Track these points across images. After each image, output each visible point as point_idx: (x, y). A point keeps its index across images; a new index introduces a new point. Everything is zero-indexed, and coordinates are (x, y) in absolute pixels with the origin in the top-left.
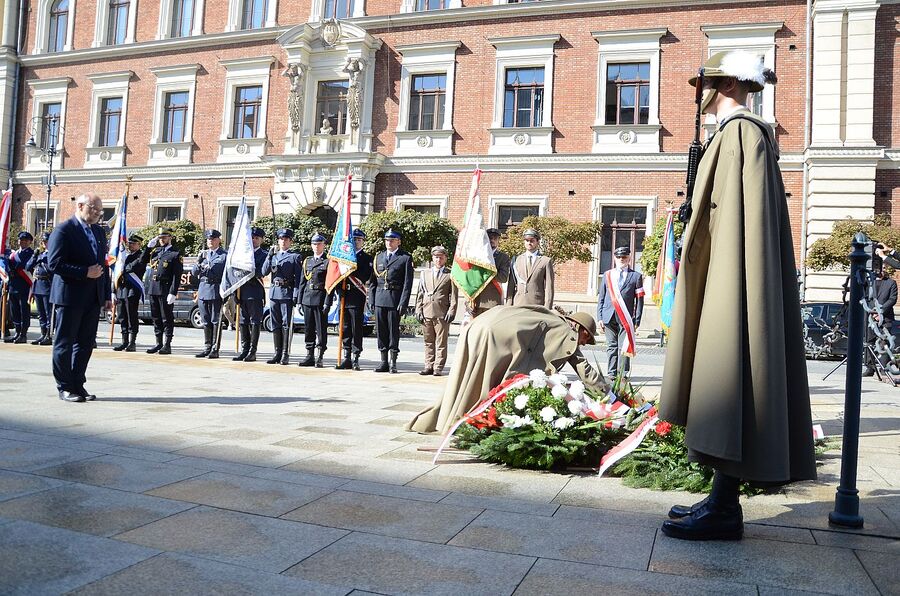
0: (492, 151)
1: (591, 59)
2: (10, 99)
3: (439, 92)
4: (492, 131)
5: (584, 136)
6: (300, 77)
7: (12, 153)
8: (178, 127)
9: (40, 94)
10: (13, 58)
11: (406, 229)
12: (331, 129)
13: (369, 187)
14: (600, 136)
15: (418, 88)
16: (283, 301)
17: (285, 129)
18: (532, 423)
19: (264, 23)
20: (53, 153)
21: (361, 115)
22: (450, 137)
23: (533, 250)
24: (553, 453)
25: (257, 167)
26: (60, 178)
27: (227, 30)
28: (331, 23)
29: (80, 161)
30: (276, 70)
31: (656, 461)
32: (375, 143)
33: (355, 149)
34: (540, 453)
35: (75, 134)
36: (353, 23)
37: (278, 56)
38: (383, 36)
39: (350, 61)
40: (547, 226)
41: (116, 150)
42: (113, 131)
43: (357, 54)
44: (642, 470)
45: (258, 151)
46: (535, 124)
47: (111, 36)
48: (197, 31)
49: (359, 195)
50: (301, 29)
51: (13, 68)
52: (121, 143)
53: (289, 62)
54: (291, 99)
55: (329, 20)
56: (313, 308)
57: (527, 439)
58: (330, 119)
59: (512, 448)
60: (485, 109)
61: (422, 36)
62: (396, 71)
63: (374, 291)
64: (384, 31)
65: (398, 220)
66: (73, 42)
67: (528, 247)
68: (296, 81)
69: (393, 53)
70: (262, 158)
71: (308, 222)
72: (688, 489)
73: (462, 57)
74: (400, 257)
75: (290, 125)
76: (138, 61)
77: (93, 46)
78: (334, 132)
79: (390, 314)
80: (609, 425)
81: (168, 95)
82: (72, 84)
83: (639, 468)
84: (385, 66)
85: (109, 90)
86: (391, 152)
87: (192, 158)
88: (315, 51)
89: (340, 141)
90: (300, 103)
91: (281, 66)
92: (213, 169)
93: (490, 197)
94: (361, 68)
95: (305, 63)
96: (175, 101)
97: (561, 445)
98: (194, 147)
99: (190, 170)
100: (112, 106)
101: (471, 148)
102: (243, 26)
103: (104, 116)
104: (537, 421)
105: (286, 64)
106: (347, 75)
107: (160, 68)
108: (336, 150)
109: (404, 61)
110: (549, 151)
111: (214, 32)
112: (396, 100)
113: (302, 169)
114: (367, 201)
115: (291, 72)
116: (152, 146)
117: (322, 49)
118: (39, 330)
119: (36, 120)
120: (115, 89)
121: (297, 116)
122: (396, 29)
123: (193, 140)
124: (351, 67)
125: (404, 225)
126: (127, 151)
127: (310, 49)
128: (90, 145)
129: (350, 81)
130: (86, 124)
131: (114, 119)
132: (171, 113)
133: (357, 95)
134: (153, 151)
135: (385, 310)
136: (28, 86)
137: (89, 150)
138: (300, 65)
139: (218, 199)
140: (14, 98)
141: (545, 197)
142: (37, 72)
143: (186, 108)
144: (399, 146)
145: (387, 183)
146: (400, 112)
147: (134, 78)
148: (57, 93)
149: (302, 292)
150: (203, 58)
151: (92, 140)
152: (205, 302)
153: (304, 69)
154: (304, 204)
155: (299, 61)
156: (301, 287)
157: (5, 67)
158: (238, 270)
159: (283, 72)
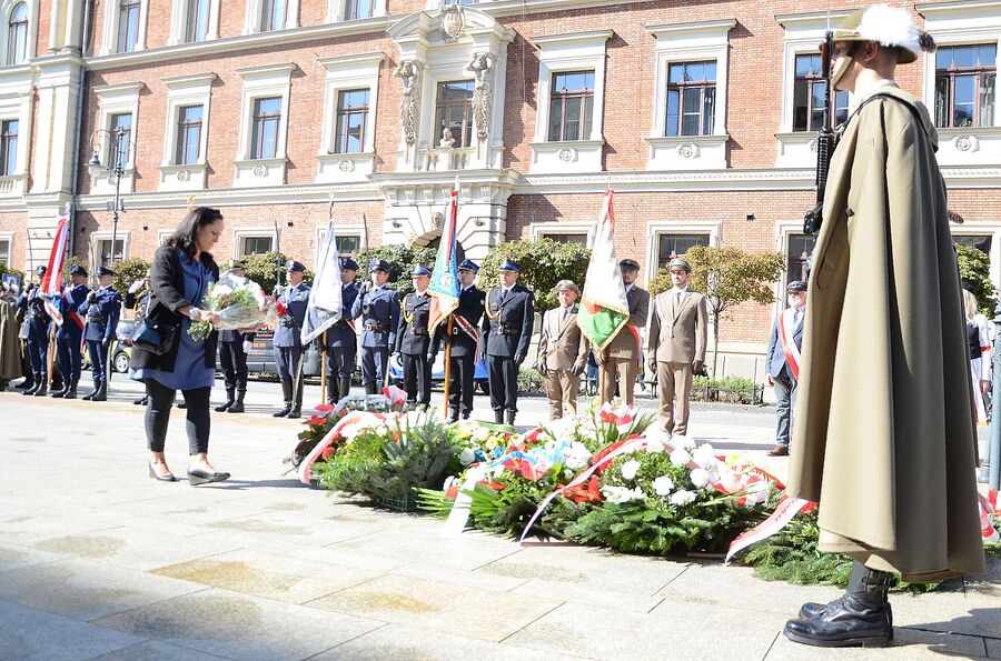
0: (651, 165)
1: (775, 50)
2: (74, 109)
3: (587, 93)
4: (652, 141)
5: (767, 146)
6: (415, 77)
7: (76, 174)
8: (269, 140)
9: (108, 104)
10: (77, 61)
11: (541, 262)
12: (453, 140)
13: (500, 212)
14: (786, 147)
15: (559, 89)
16: (376, 349)
17: (397, 141)
18: (643, 496)
19: (371, 12)
20: (120, 173)
21: (490, 122)
22: (600, 149)
23: (681, 285)
24: (668, 536)
25: (363, 188)
26: (130, 204)
27: (327, 21)
28: (453, 10)
29: (153, 184)
30: (386, 71)
31: (798, 547)
32: (508, 158)
33: (482, 165)
34: (650, 535)
35: (147, 149)
36: (480, 9)
37: (389, 52)
38: (516, 26)
39: (476, 57)
40: (717, 258)
41: (196, 168)
42: (192, 146)
43: (484, 48)
44: (779, 558)
45: (365, 168)
46: (705, 132)
47: (191, 30)
48: (292, 24)
49: (487, 221)
50: (416, 18)
51: (77, 73)
52: (201, 161)
53: (402, 59)
54: (404, 104)
55: (450, 6)
56: (414, 357)
57: (636, 517)
58: (452, 130)
59: (616, 529)
60: (641, 114)
61: (565, 24)
62: (533, 67)
63: (486, 337)
64: (517, 18)
65: (532, 251)
66: (146, 40)
67: (675, 281)
68: (411, 82)
69: (528, 45)
70: (369, 177)
71: (423, 254)
72: (836, 584)
73: (614, 50)
74: (518, 294)
75: (403, 136)
76: (221, 62)
77: (169, 44)
78: (457, 145)
79: (505, 364)
80: (742, 502)
81: (257, 102)
82: (144, 90)
83: (776, 554)
84: (520, 62)
85: (188, 96)
86: (527, 168)
87: (286, 178)
88: (434, 44)
89: (464, 156)
90: (416, 110)
91: (392, 64)
92: (312, 190)
93: (649, 223)
94: (489, 64)
95: (422, 60)
96: (267, 109)
97: (679, 525)
98: (289, 165)
99: (283, 192)
100: (191, 116)
101: (625, 162)
102: (347, 17)
103: (182, 127)
104: (649, 494)
105: (398, 62)
106: (472, 75)
107: (247, 69)
108: (460, 166)
109: (542, 55)
110: (723, 165)
111: (312, 23)
112: (533, 104)
113: (418, 190)
114: (498, 229)
115: (404, 71)
116: (237, 164)
117: (441, 43)
118: (92, 384)
119: (103, 133)
120: (194, 95)
121: (411, 125)
122: (532, 17)
123: (287, 157)
124: (477, 64)
125: (539, 258)
126: (209, 170)
127: (426, 42)
128: (165, 164)
129: (477, 80)
130: (161, 139)
131: (193, 131)
132: (260, 123)
133: (485, 97)
134: (239, 170)
135: (498, 360)
136: (93, 93)
137: (163, 169)
138: (415, 62)
139: (317, 227)
140: (78, 108)
141: (718, 222)
142: (105, 77)
143: (278, 117)
144: (536, 162)
145: (521, 207)
146: (538, 119)
147: (217, 82)
148: (128, 102)
149: (401, 338)
150: (299, 57)
151: (168, 157)
152: (282, 349)
153: (420, 66)
154: (421, 233)
155: (414, 57)
156: (399, 331)
157: (68, 72)
158: (322, 310)
159: (395, 72)
